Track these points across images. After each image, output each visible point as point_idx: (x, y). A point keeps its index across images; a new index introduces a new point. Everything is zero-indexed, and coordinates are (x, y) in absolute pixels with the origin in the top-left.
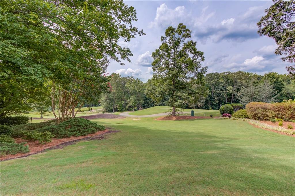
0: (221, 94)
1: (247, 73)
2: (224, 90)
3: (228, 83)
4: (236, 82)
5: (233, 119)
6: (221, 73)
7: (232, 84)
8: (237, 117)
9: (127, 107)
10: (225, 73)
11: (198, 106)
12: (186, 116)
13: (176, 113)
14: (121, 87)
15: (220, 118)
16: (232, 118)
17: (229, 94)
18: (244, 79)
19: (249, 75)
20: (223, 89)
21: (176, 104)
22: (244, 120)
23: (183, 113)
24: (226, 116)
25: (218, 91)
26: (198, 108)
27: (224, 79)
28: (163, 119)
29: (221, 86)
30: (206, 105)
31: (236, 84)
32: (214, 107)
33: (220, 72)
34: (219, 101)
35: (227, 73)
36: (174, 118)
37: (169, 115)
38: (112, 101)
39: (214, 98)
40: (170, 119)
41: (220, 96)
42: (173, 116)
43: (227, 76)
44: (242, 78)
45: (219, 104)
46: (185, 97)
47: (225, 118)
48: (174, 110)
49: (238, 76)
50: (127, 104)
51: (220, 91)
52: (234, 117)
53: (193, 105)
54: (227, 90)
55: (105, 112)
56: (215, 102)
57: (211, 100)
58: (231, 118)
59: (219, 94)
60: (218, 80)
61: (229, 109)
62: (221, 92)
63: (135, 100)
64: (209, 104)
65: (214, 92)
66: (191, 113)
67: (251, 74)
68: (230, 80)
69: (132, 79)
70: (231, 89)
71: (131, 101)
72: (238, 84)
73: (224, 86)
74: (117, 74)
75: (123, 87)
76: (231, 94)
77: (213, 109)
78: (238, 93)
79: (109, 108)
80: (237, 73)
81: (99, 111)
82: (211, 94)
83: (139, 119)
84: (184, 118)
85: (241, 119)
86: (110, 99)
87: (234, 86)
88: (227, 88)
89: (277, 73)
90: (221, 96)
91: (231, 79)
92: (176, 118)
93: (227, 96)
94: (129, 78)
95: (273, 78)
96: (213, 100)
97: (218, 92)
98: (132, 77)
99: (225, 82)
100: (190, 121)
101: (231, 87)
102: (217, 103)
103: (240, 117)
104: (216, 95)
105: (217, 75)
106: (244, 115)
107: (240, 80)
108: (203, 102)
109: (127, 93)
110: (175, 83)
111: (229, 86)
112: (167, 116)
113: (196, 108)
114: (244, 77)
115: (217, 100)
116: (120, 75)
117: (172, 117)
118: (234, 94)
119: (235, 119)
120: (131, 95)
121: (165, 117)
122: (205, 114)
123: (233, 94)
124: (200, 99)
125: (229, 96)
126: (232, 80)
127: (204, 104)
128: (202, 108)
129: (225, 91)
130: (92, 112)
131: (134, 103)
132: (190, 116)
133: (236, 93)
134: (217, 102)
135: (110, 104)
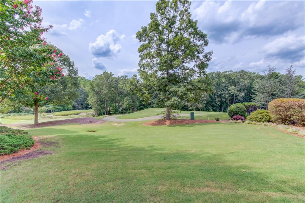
0: (222, 94)
1: (249, 72)
2: (226, 90)
3: (230, 83)
4: (238, 82)
5: (249, 124)
6: (222, 73)
7: (234, 84)
8: (254, 121)
9: (120, 109)
10: (226, 72)
11: (198, 108)
12: (183, 120)
13: (171, 115)
14: (114, 88)
15: (230, 121)
16: (247, 122)
17: (231, 95)
18: (246, 79)
19: (251, 74)
20: (224, 89)
21: (169, 103)
22: (265, 125)
23: (180, 115)
24: (237, 119)
25: (219, 91)
26: (199, 110)
27: (226, 79)
28: (153, 124)
29: (223, 86)
30: (207, 107)
31: (238, 83)
32: (215, 109)
33: (222, 71)
34: (220, 102)
35: (229, 72)
36: (168, 122)
37: (162, 118)
38: (104, 103)
39: (216, 100)
40: (163, 124)
41: (221, 97)
42: (167, 119)
43: (229, 75)
44: (245, 78)
45: (220, 105)
46: (182, 92)
47: (236, 122)
48: (169, 112)
49: (241, 75)
50: (120, 106)
51: (221, 92)
52: (250, 120)
53: (193, 107)
54: (229, 90)
55: (95, 116)
56: (216, 104)
57: (212, 102)
58: (245, 123)
59: (221, 95)
60: (219, 80)
61: (241, 109)
62: (223, 92)
63: (129, 102)
64: (209, 106)
65: (215, 93)
66: (190, 116)
67: (254, 73)
68: (232, 80)
69: (126, 78)
70: (233, 89)
71: (125, 103)
72: (240, 84)
73: (225, 87)
74: (109, 73)
75: (116, 87)
76: (233, 95)
77: (214, 111)
78: (241, 93)
79: (100, 111)
80: (239, 72)
81: (89, 114)
82: (213, 95)
83: (122, 124)
84: (182, 122)
85: (260, 123)
86: (101, 101)
87: (237, 87)
88: (228, 88)
89: (280, 73)
90: (223, 97)
91: (233, 78)
92: (170, 122)
93: (229, 97)
94: (123, 78)
95: (276, 78)
96: (214, 101)
97: (219, 93)
98: (126, 76)
99: (227, 82)
100: (189, 127)
101: (233, 87)
102: (218, 105)
103: (258, 121)
104: (217, 96)
105: (219, 74)
106: (265, 117)
107: (242, 80)
108: (204, 104)
109: (121, 94)
110: (169, 76)
111: (231, 86)
112: (160, 120)
113: (196, 110)
114: (246, 76)
115: (218, 101)
116: (112, 74)
117: (166, 121)
118: (237, 94)
119: (251, 124)
120: (125, 96)
121: (156, 122)
122: (209, 116)
123: (235, 95)
124: (201, 101)
125: (231, 97)
126: (234, 80)
127: (205, 106)
128: (202, 110)
129: (227, 92)
130: (81, 115)
131: (128, 105)
132: (190, 120)
133: (238, 93)
134: (218, 103)
135: (101, 107)
